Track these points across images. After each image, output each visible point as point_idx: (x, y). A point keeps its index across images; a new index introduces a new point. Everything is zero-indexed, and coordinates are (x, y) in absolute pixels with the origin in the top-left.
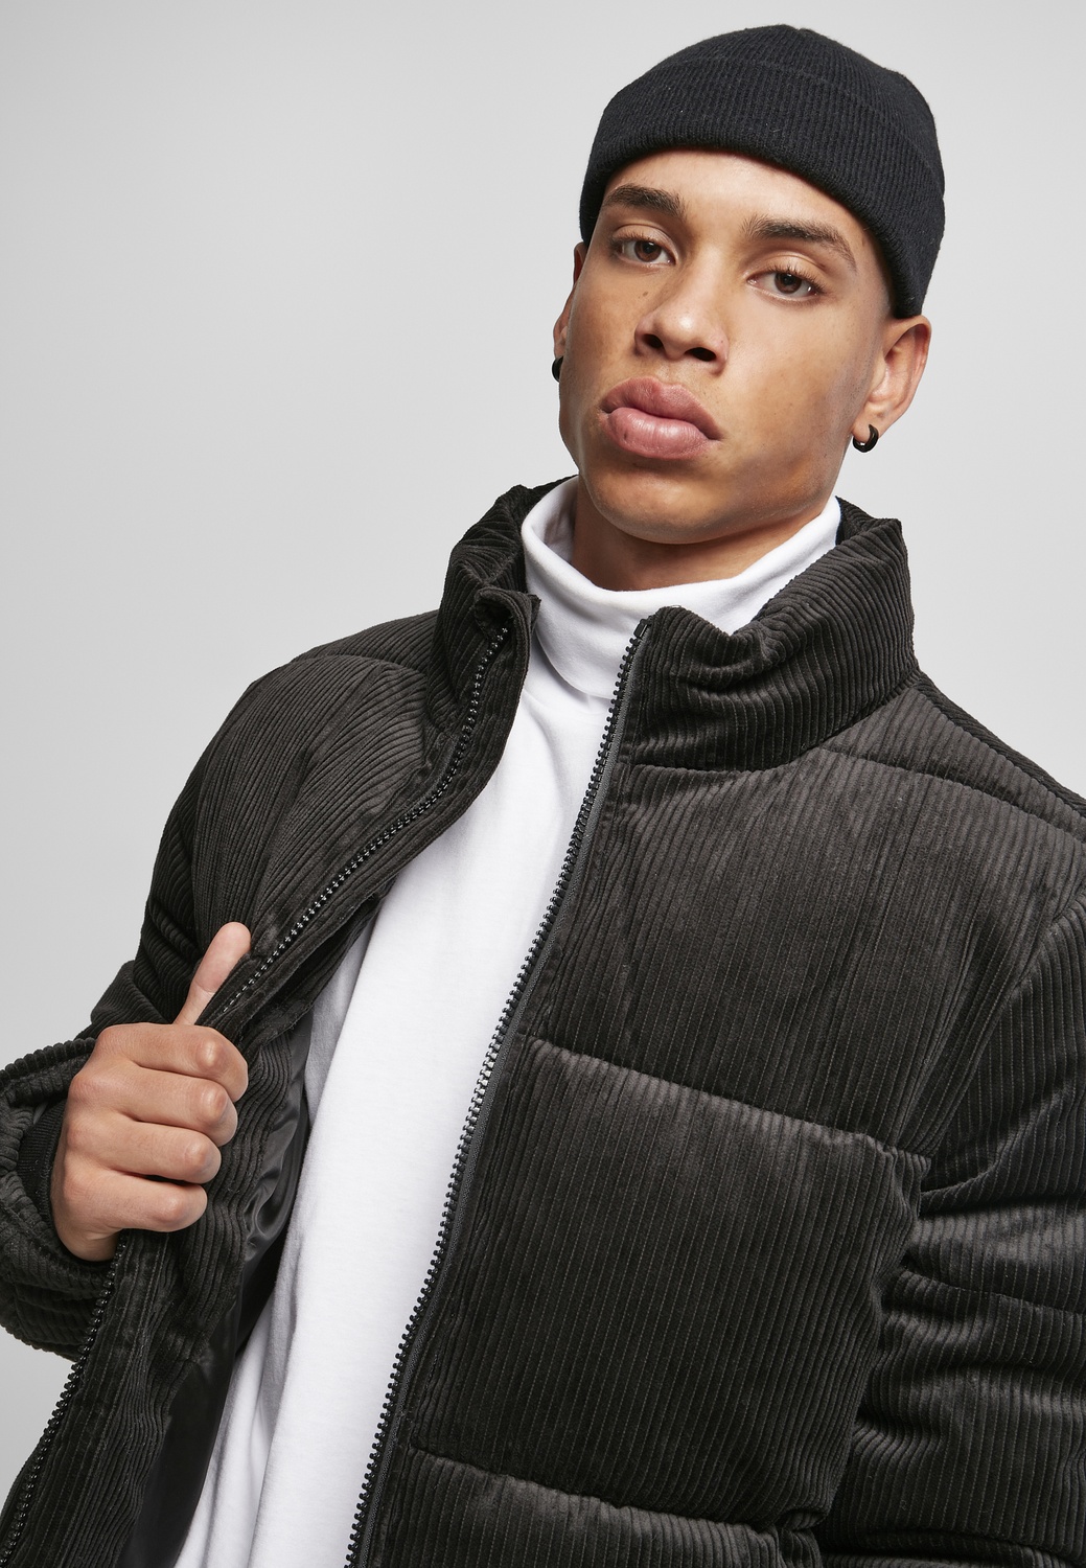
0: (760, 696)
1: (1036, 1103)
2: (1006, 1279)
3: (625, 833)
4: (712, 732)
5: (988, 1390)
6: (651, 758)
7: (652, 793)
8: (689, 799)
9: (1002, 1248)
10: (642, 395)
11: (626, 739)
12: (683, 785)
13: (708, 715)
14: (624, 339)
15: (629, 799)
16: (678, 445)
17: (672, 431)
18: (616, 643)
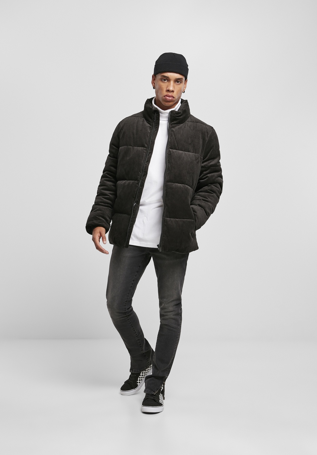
0: (181, 117)
1: (210, 151)
2: (212, 166)
3: (173, 131)
4: (178, 121)
5: (210, 175)
6: (173, 124)
7: (174, 127)
8: (177, 127)
9: (210, 164)
10: (168, 96)
11: (170, 123)
12: (176, 126)
13: (178, 119)
14: (165, 90)
15: (172, 128)
16: (172, 99)
17: (170, 98)
18: (167, 115)
